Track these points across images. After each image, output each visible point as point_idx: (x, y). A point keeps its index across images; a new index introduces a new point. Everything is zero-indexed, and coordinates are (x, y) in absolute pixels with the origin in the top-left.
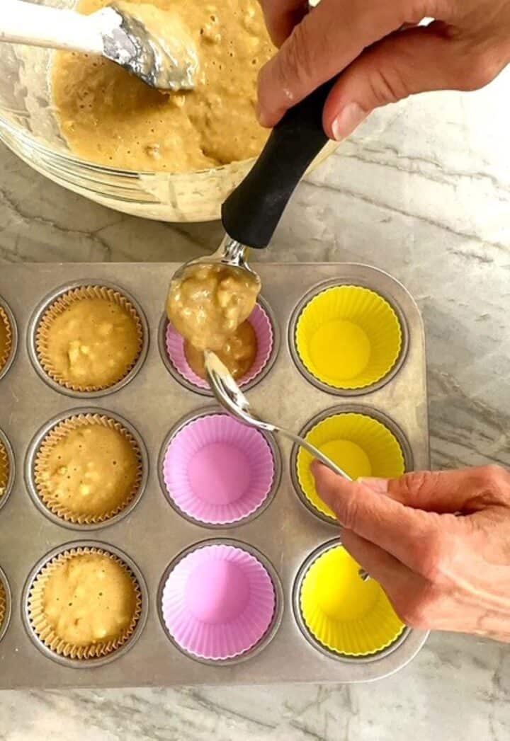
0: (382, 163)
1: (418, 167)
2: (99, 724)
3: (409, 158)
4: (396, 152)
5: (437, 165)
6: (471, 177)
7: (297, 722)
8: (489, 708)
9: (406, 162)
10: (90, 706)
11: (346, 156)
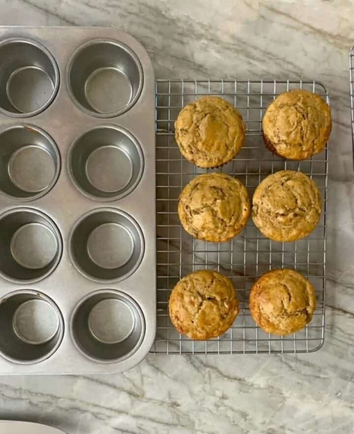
2: (203, 26)
5: (3, 395)
9: (24, 396)
10: (210, 37)
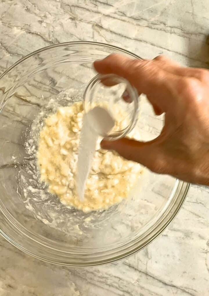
0: (159, 29)
1: (174, 31)
3: (170, 27)
4: (165, 24)
6: (196, 35)
7: (126, 262)
8: (205, 255)
11: (144, 26)
